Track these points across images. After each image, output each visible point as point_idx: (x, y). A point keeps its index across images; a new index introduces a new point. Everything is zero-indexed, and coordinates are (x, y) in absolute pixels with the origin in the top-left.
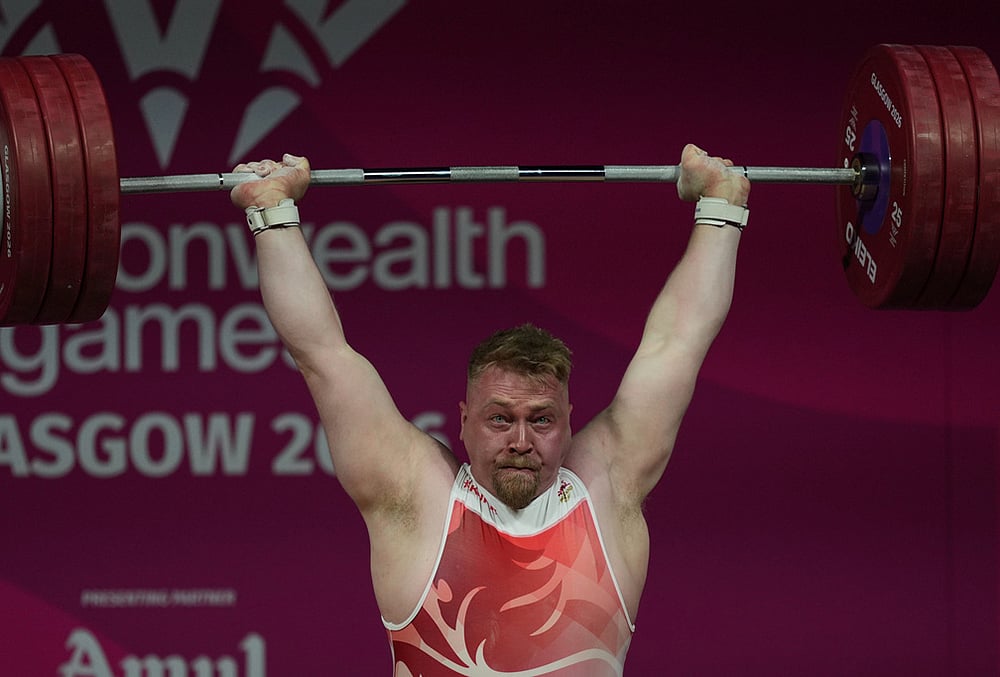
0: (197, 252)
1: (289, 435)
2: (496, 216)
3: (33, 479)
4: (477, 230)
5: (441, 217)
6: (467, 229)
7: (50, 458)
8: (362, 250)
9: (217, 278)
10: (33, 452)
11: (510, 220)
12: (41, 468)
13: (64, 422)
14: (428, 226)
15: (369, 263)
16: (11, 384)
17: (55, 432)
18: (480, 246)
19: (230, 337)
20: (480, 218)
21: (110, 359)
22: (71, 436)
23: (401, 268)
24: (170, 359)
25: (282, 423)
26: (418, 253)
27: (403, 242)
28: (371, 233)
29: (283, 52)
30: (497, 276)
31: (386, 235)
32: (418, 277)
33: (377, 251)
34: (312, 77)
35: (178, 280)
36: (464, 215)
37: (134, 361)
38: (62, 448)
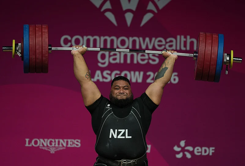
0: (134, 42)
1: (149, 76)
2: (188, 37)
3: (103, 82)
4: (185, 40)
5: (178, 37)
6: (183, 39)
7: (106, 78)
8: (164, 43)
9: (138, 47)
10: (103, 77)
11: (191, 38)
12: (105, 80)
13: (109, 72)
14: (176, 39)
15: (165, 45)
16: (100, 65)
17: (107, 74)
18: (185, 43)
19: (140, 57)
20: (185, 37)
21: (118, 61)
22: (110, 75)
23: (171, 46)
24: (129, 61)
25: (148, 73)
26: (174, 43)
27: (171, 41)
28: (165, 40)
29: (151, 6)
30: (188, 49)
31: (168, 40)
32: (174, 48)
33: (166, 43)
34: (156, 11)
35: (131, 47)
36: (182, 37)
37: (122, 61)
38: (108, 77)
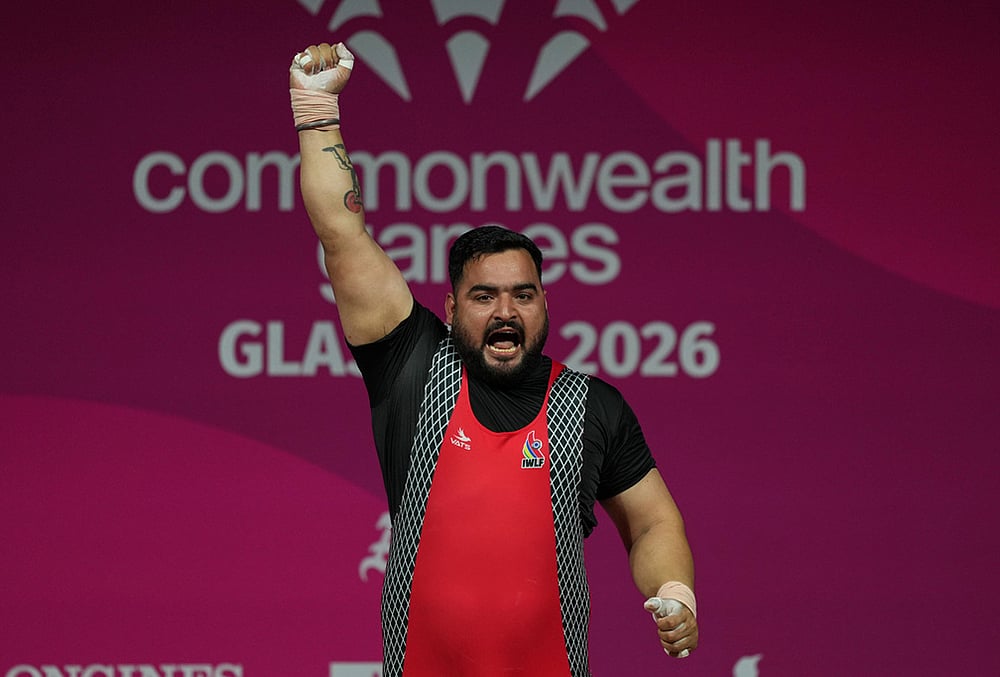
0: (496, 177)
1: (576, 341)
2: (763, 146)
3: (348, 378)
4: (746, 159)
5: (713, 147)
6: (737, 158)
8: (642, 176)
9: (513, 201)
11: (774, 150)
14: (702, 156)
15: (648, 189)
18: (748, 174)
20: (748, 148)
21: (417, 272)
23: (677, 193)
25: (569, 330)
26: (692, 179)
27: (679, 170)
28: (650, 162)
30: (763, 202)
31: (663, 163)
32: (692, 201)
33: (655, 177)
34: (599, 22)
35: (479, 203)
36: (734, 146)
37: (439, 275)
